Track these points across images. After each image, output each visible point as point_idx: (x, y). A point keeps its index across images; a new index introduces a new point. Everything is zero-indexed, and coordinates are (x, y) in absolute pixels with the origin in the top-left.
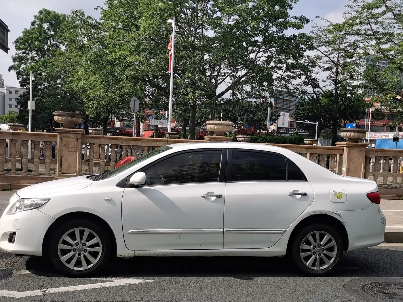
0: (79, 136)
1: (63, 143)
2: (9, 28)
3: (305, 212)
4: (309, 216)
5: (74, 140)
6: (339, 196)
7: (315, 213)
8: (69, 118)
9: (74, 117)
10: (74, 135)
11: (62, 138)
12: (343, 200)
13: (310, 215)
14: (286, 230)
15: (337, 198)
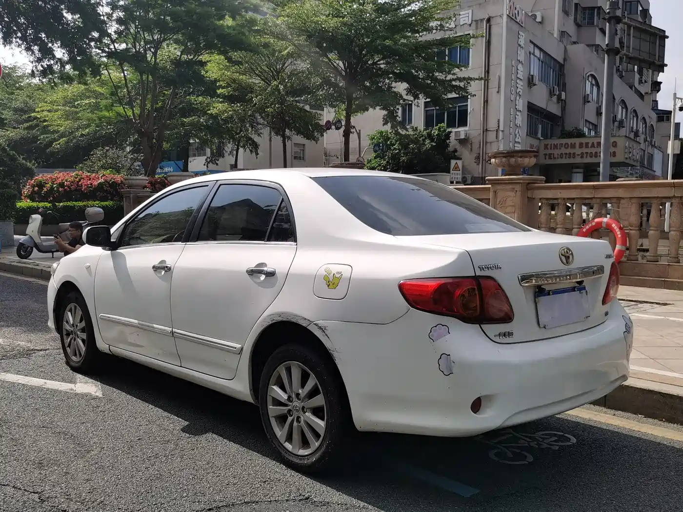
0: (518, 187)
1: (498, 201)
2: (667, 34)
3: (265, 314)
4: (271, 323)
5: (512, 194)
6: (332, 281)
7: (280, 319)
8: (504, 160)
9: (513, 157)
10: (510, 186)
11: (496, 192)
12: (340, 291)
13: (273, 322)
14: (242, 349)
15: (328, 286)
